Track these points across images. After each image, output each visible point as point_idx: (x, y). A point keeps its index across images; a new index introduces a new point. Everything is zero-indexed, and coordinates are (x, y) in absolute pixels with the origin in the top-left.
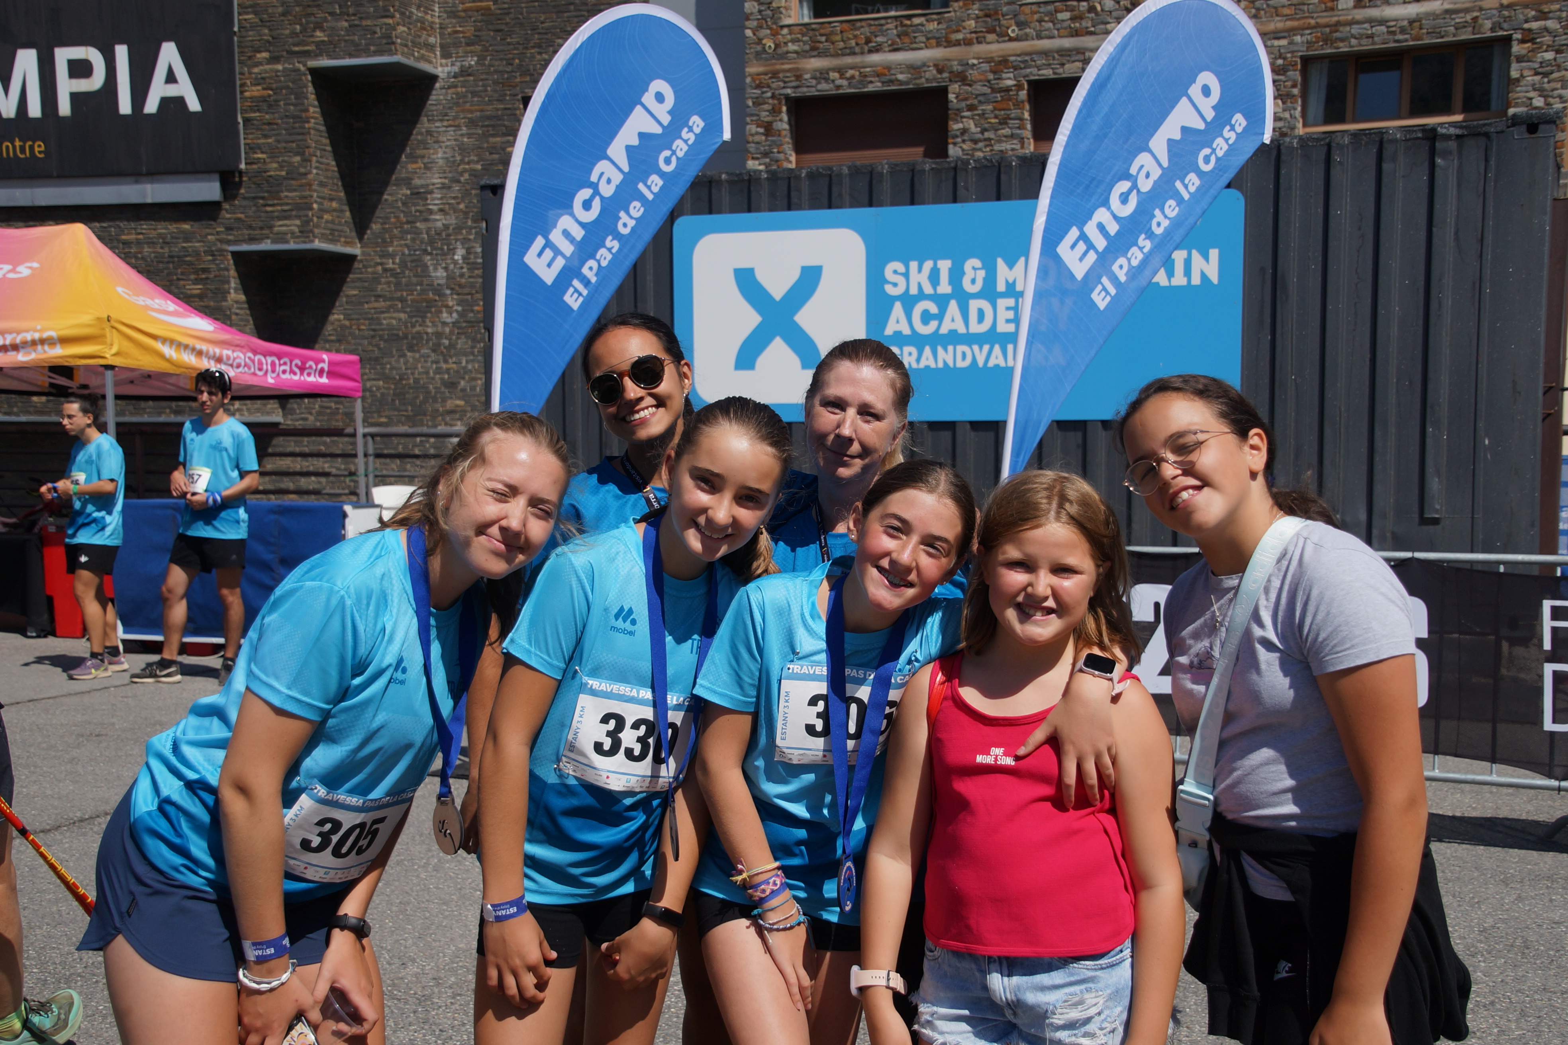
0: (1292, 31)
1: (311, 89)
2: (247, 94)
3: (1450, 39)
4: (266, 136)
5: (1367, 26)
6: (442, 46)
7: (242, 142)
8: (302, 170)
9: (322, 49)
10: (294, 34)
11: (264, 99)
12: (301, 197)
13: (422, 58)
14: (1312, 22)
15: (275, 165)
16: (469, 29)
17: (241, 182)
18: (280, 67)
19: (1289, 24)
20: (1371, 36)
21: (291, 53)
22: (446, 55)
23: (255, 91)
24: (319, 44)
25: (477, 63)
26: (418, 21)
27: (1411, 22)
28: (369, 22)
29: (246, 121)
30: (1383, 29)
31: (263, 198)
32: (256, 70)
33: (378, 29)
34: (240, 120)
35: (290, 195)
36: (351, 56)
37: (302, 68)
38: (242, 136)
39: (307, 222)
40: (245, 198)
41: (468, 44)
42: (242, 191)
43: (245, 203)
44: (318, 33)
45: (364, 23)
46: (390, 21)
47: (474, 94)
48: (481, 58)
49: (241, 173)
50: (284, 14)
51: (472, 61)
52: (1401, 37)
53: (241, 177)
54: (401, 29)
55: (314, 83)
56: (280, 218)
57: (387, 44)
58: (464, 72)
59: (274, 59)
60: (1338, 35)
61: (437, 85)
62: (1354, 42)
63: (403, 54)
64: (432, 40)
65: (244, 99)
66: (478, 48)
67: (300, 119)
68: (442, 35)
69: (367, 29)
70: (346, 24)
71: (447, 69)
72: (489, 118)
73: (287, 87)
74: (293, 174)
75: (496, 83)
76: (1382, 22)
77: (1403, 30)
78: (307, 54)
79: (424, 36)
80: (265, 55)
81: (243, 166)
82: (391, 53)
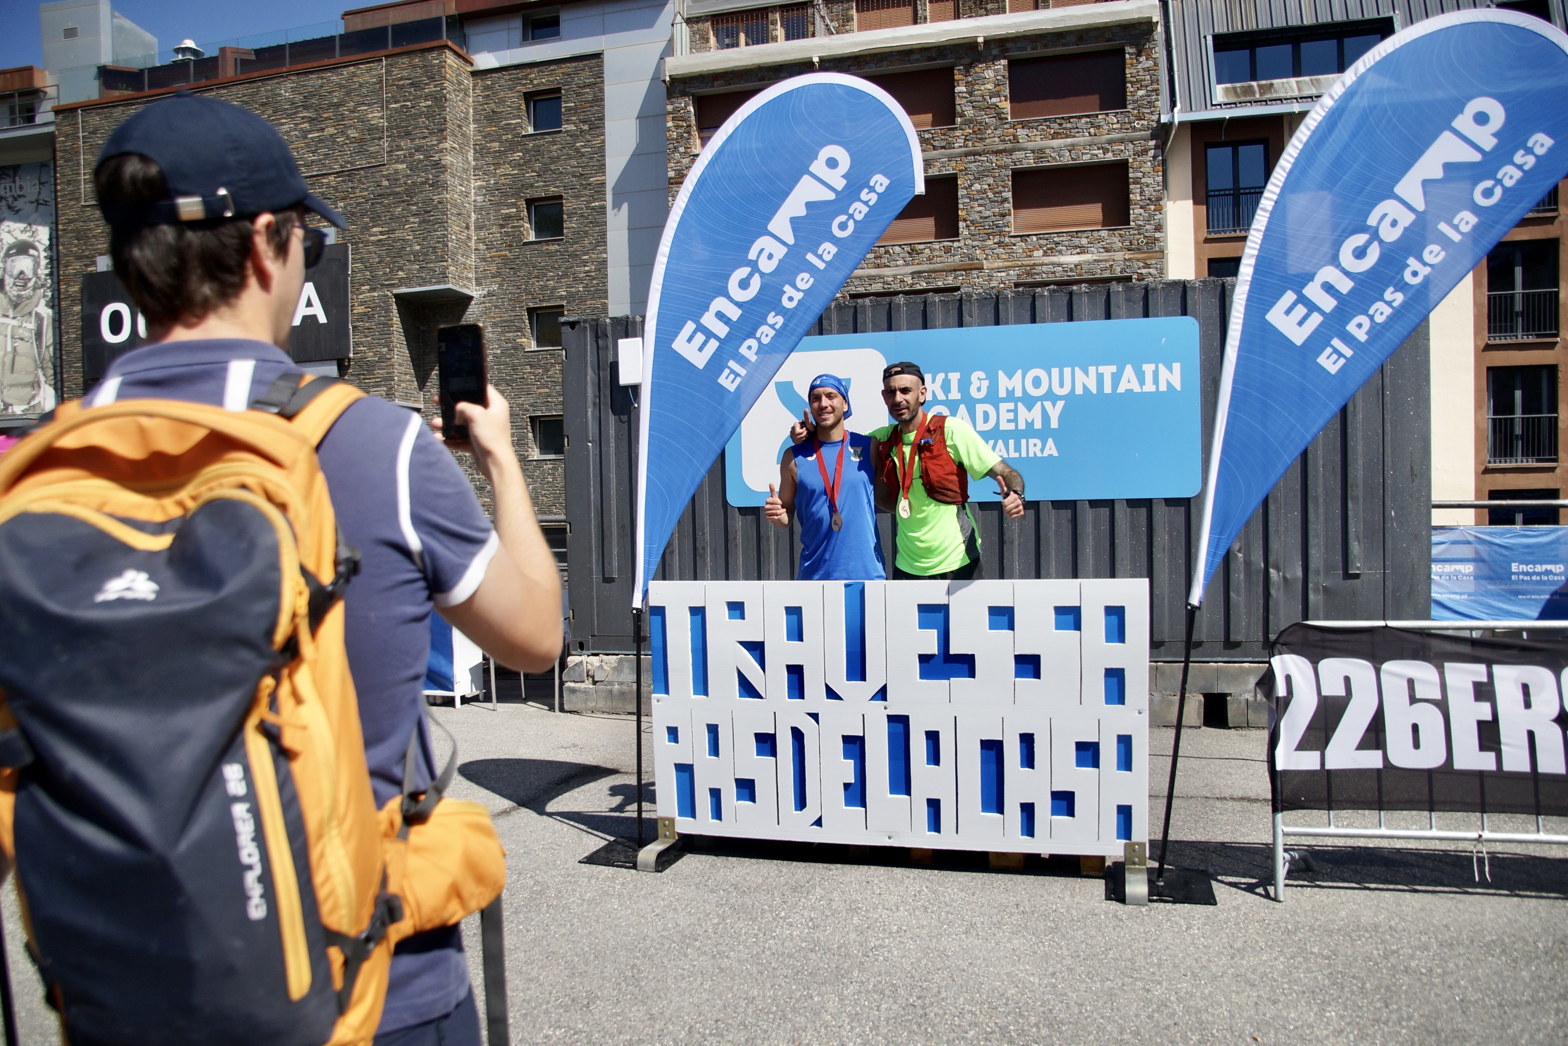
0: (1008, 268)
1: (395, 307)
2: (355, 311)
3: (1099, 276)
4: (366, 336)
5: (1051, 266)
6: (476, 279)
7: (352, 340)
8: (388, 356)
9: (402, 282)
10: (385, 274)
11: (365, 314)
12: (388, 373)
13: (464, 286)
14: (1020, 263)
15: (371, 354)
16: (493, 268)
17: (349, 365)
18: (376, 294)
19: (1006, 264)
20: (1054, 273)
21: (383, 285)
22: (479, 284)
23: (361, 309)
24: (400, 279)
25: (499, 288)
26: (462, 264)
27: (1076, 266)
28: (432, 265)
29: (354, 327)
30: (1061, 269)
31: (363, 374)
32: (361, 297)
33: (437, 269)
34: (350, 327)
35: (381, 373)
36: (420, 285)
37: (390, 294)
38: (351, 337)
39: (391, 388)
40: (352, 375)
41: (493, 277)
42: (350, 371)
43: (352, 378)
44: (400, 273)
45: (429, 265)
46: (445, 264)
47: (496, 307)
48: (501, 285)
49: (349, 359)
50: (379, 263)
51: (495, 287)
52: (1071, 274)
53: (349, 362)
54: (452, 268)
55: (396, 303)
56: (373, 387)
57: (444, 277)
58: (490, 294)
59: (373, 290)
60: (1035, 271)
61: (473, 302)
62: (1044, 275)
63: (452, 283)
64: (470, 275)
65: (353, 314)
66: (499, 279)
67: (388, 325)
68: (476, 272)
69: (431, 269)
70: (418, 267)
71: (479, 293)
72: (505, 321)
73: (380, 306)
74: (383, 359)
75: (510, 300)
76: (1059, 265)
77: (1071, 270)
78: (393, 286)
79: (466, 273)
80: (367, 287)
81: (351, 355)
82: (445, 283)
